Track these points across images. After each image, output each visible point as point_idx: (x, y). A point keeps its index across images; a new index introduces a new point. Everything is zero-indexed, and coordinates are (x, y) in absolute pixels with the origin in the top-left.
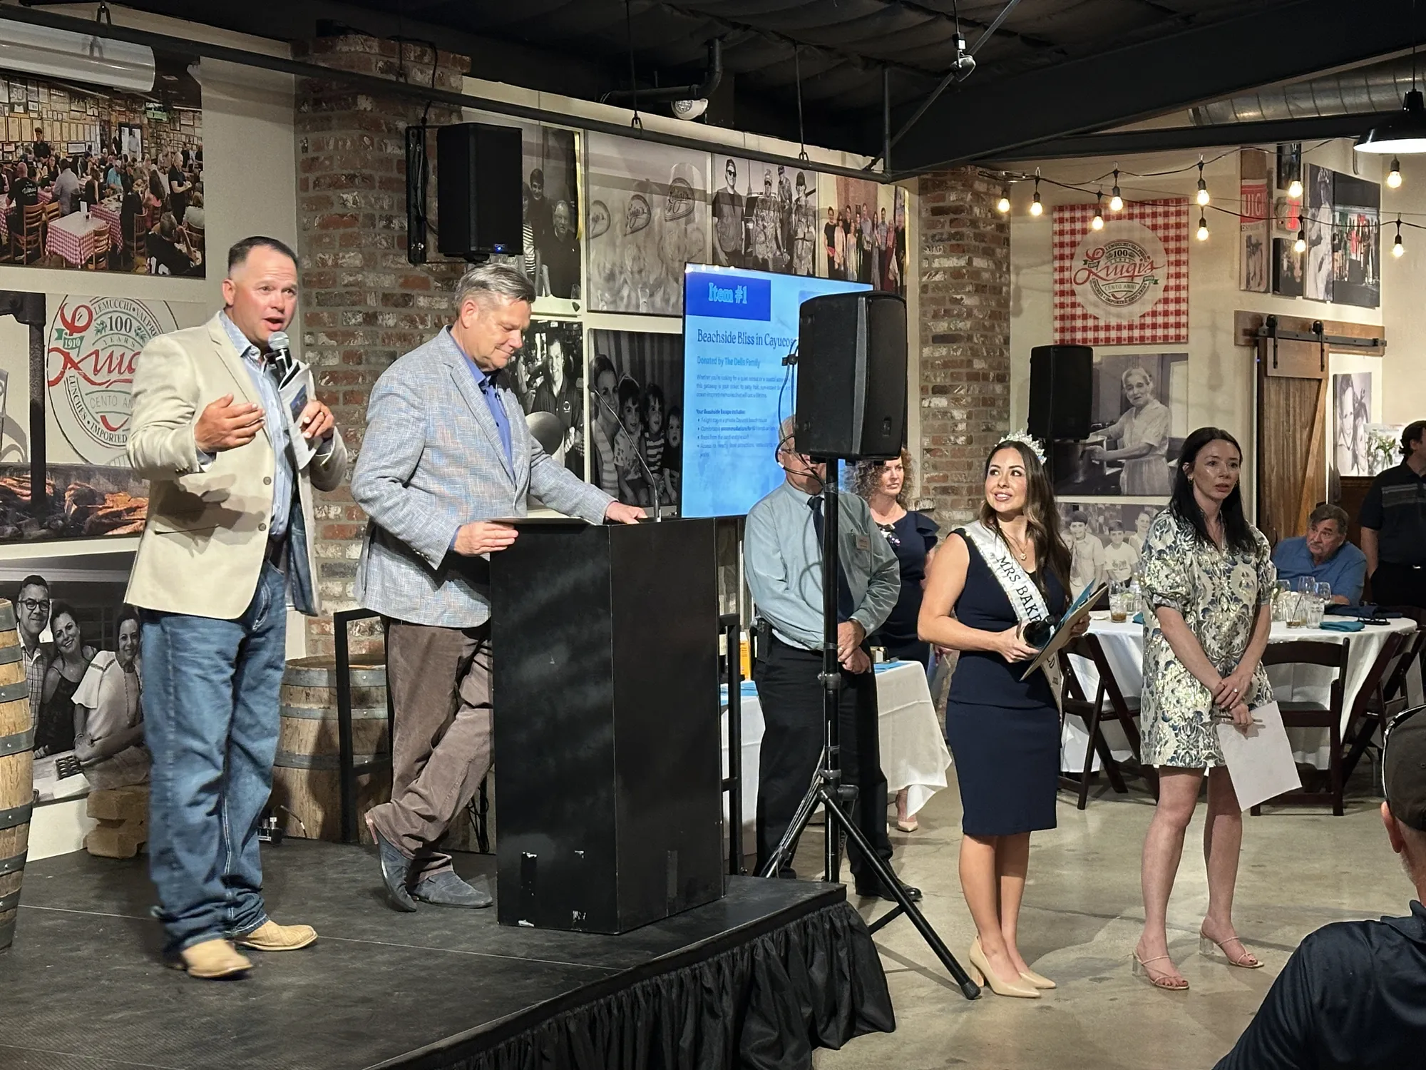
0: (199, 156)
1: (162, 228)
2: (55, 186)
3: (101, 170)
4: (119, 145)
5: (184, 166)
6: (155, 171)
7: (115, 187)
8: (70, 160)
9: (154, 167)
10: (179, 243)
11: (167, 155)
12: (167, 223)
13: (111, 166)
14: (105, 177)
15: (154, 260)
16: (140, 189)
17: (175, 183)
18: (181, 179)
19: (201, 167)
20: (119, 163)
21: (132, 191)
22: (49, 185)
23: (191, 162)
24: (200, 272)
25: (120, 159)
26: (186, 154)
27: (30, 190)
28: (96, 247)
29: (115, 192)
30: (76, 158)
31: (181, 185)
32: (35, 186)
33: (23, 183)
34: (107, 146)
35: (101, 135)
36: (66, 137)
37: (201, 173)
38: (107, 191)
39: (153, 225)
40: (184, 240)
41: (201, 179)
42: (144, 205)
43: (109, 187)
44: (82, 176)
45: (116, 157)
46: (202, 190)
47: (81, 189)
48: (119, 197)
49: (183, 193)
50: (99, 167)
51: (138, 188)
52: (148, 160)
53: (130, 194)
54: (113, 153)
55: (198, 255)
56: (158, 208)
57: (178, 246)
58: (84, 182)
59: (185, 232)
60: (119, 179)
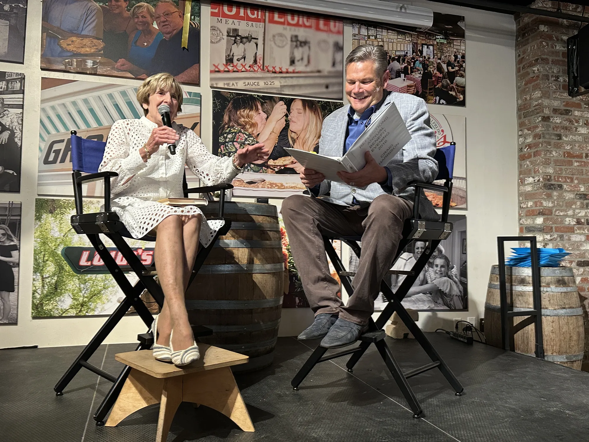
0: (463, 57)
1: (443, 85)
3: (412, 62)
4: (421, 52)
5: (455, 60)
6: (439, 63)
7: (419, 68)
8: (397, 58)
9: (439, 61)
10: (451, 91)
11: (446, 57)
12: (445, 83)
13: (417, 60)
14: (414, 64)
15: (438, 98)
16: (431, 70)
17: (450, 68)
18: (453, 66)
19: (464, 62)
20: (421, 59)
21: (427, 70)
23: (458, 59)
24: (463, 104)
25: (422, 57)
26: (456, 57)
29: (418, 70)
30: (399, 57)
31: (452, 68)
34: (415, 53)
35: (413, 48)
36: (395, 49)
37: (464, 64)
38: (415, 70)
39: (438, 84)
40: (454, 90)
41: (464, 67)
42: (434, 76)
43: (416, 68)
44: (402, 64)
45: (420, 57)
46: (464, 71)
47: (401, 69)
48: (421, 72)
49: (454, 71)
50: (411, 60)
51: (431, 69)
52: (436, 58)
53: (426, 71)
54: (418, 55)
55: (462, 96)
56: (441, 77)
57: (450, 93)
58: (403, 66)
59: (455, 87)
60: (421, 66)
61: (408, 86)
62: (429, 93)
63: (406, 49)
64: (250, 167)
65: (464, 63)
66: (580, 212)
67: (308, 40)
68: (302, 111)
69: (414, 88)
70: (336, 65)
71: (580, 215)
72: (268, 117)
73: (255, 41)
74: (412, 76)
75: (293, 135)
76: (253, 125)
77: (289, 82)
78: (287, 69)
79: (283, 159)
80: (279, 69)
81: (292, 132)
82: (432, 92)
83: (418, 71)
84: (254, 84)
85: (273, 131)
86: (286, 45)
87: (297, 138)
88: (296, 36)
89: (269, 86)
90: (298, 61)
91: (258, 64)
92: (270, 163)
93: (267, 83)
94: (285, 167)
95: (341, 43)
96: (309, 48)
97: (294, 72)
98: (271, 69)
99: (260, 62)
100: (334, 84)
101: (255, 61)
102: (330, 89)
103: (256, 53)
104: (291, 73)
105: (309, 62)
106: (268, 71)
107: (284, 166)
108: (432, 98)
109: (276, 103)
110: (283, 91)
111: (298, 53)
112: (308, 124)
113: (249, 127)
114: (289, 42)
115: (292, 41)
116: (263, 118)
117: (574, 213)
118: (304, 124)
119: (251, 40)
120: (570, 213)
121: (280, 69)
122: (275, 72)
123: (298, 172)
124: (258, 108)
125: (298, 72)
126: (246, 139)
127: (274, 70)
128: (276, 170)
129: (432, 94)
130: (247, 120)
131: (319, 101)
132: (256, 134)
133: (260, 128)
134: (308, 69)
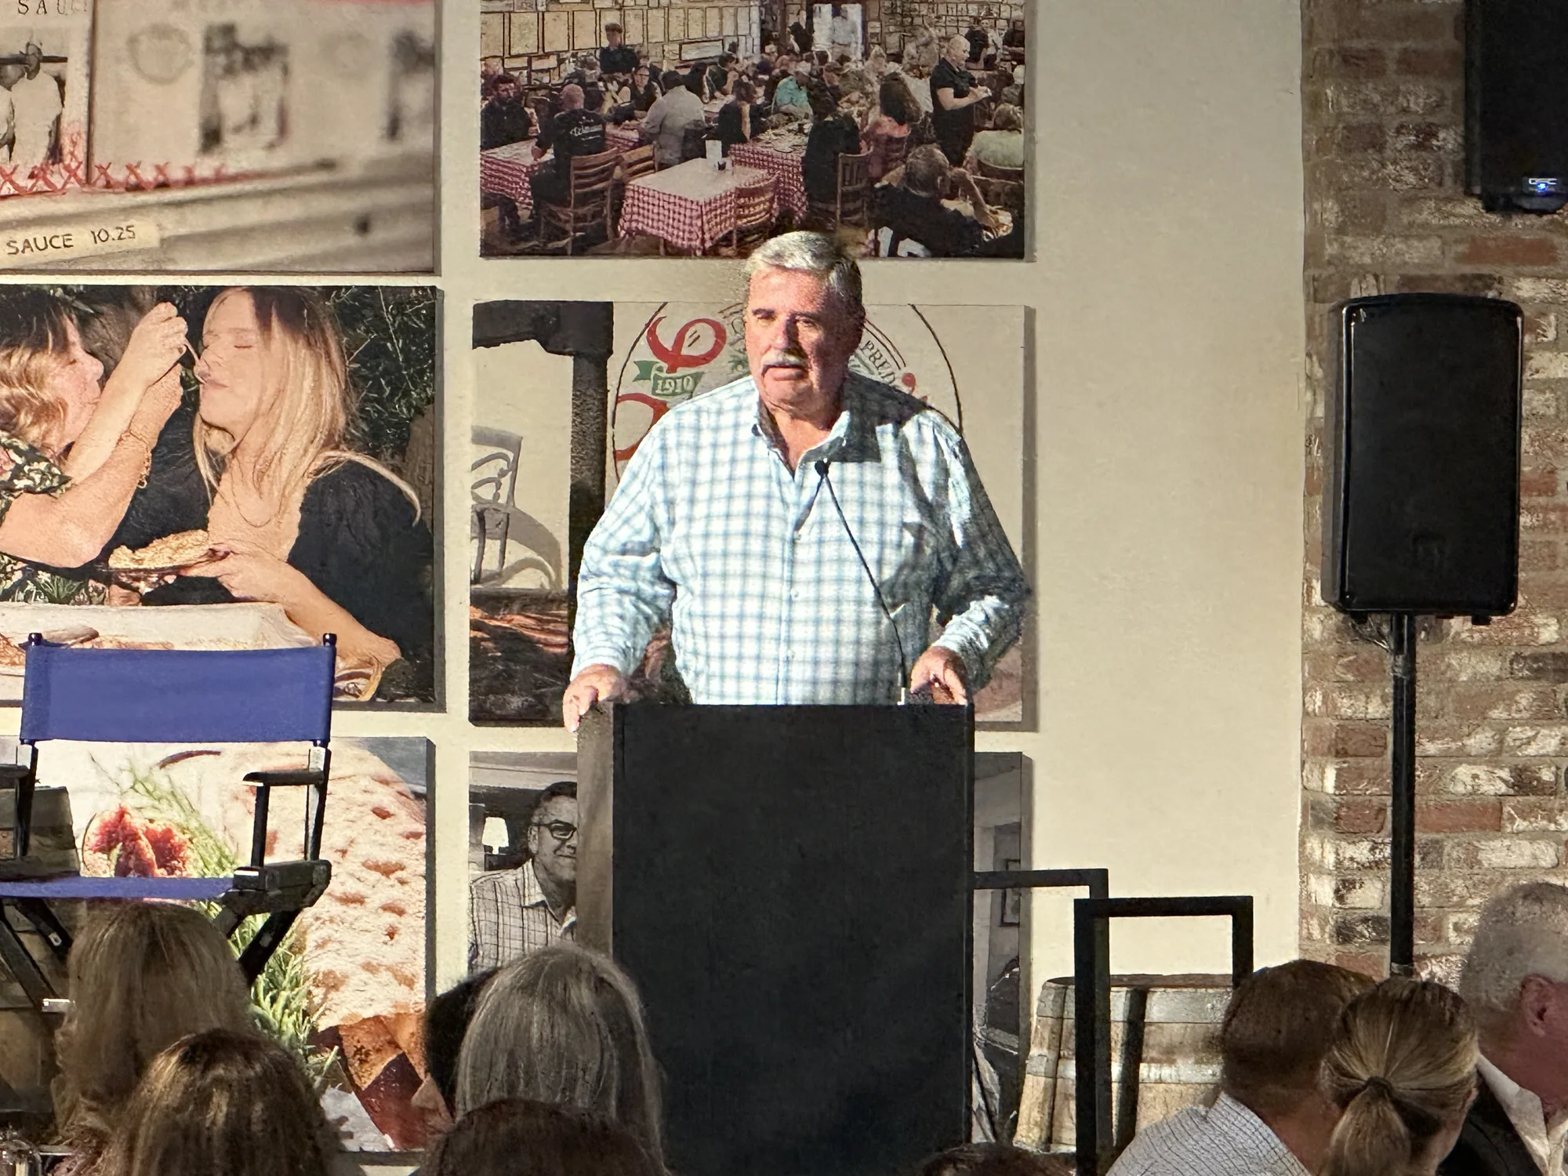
0: (1016, 37)
1: (909, 177)
2: (645, 120)
3: (760, 83)
4: (805, 37)
5: (974, 57)
6: (895, 77)
7: (791, 108)
8: (686, 72)
9: (893, 67)
10: (952, 197)
11: (926, 45)
12: (921, 165)
13: (785, 74)
14: (770, 94)
15: (886, 235)
16: (855, 110)
17: (947, 95)
18: (963, 84)
19: (1020, 60)
20: (804, 68)
21: (835, 113)
22: (631, 117)
23: (991, 51)
24: (1014, 248)
25: (809, 59)
26: (977, 39)
27: (586, 130)
28: (740, 217)
29: (790, 117)
30: (699, 67)
31: (959, 94)
32: (599, 121)
33: (574, 119)
34: (776, 41)
35: (763, 22)
36: (676, 32)
37: (1019, 71)
38: (774, 118)
39: (886, 171)
40: (969, 191)
41: (1019, 81)
42: (866, 136)
43: (777, 111)
44: (713, 97)
45: (798, 57)
46: (1021, 102)
47: (708, 120)
48: (801, 126)
49: (969, 107)
50: (754, 78)
51: (851, 107)
52: (877, 56)
53: (830, 119)
54: (791, 51)
55: (1005, 218)
56: (900, 140)
57: (950, 205)
58: (717, 106)
59: (971, 178)
60: (803, 95)
61: (741, 193)
62: (844, 214)
63: (729, 30)
64: (35, 583)
65: (1021, 62)
66: (1535, 737)
67: (280, 38)
68: (254, 337)
69: (771, 201)
70: (405, 129)
71: (1531, 750)
72: (107, 375)
73: (55, 67)
74: (758, 147)
75: (217, 440)
76: (47, 412)
77: (198, 221)
78: (189, 170)
79: (172, 540)
80: (155, 174)
81: (211, 426)
82: (855, 212)
83: (790, 121)
84: (49, 243)
85: (129, 431)
86: (181, 70)
87: (234, 451)
88: (229, 30)
89: (112, 246)
90: (238, 129)
91: (67, 160)
92: (119, 560)
93: (103, 236)
94: (179, 577)
95: (426, 34)
96: (286, 70)
97: (219, 179)
98: (119, 175)
99: (74, 151)
100: (394, 213)
101: (55, 152)
102: (379, 235)
103: (58, 119)
104: (205, 182)
105: (283, 129)
106: (108, 185)
107: (176, 570)
108: (860, 235)
109: (142, 311)
110: (172, 260)
111: (235, 100)
112: (280, 392)
113: (29, 420)
114: (197, 57)
115: (209, 50)
116: (89, 377)
117: (1501, 742)
118: (263, 390)
119: (38, 68)
120: (1480, 741)
121: (160, 169)
122: (138, 188)
123: (235, 594)
124: (65, 338)
125: (234, 179)
126: (18, 472)
127: (133, 179)
128: (145, 588)
129: (856, 218)
130: (24, 392)
131: (328, 290)
132: (58, 449)
133: (77, 417)
134: (280, 160)
